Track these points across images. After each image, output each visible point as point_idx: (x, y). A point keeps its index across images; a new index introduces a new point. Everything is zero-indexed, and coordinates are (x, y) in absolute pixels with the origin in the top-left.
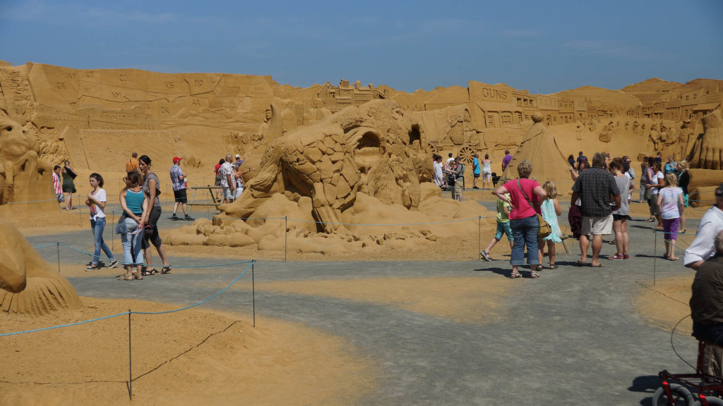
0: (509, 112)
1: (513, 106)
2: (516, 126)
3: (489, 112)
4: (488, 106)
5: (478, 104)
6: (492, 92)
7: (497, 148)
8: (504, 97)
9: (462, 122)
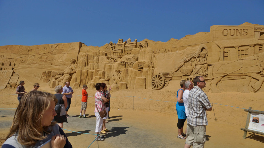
0: (248, 45)
1: (256, 39)
2: (252, 57)
3: (225, 47)
4: (226, 43)
6: (232, 31)
7: (224, 78)
8: (246, 34)
9: (195, 58)
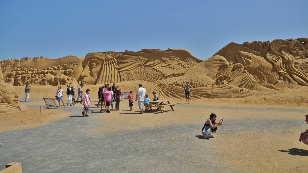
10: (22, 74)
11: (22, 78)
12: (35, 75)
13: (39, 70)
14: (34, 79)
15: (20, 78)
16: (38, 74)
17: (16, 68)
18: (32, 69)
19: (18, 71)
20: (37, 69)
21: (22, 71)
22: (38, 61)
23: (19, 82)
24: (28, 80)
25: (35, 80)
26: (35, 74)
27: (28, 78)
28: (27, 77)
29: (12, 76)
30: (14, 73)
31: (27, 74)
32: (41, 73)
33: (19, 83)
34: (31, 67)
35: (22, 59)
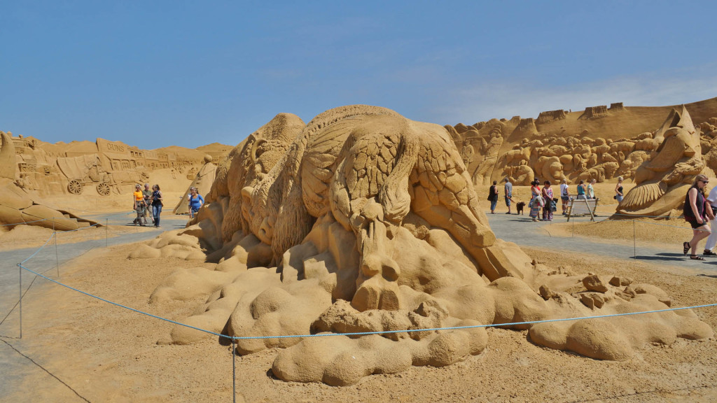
0: (127, 160)
1: (129, 156)
3: (113, 159)
4: (112, 156)
5: (106, 154)
6: (114, 146)
7: (122, 184)
8: (122, 150)
9: (96, 166)
10: (559, 153)
11: (562, 163)
12: (614, 155)
13: (624, 140)
14: (615, 165)
15: (558, 164)
16: (627, 151)
17: (527, 141)
18: (592, 140)
19: (540, 146)
20: (610, 138)
21: (556, 146)
22: (607, 116)
23: (558, 174)
24: (591, 170)
25: (618, 169)
26: (610, 152)
27: (589, 165)
28: (584, 162)
29: (524, 161)
30: (527, 152)
31: (582, 152)
32: (635, 149)
33: (560, 178)
34: (585, 133)
35: (541, 115)
